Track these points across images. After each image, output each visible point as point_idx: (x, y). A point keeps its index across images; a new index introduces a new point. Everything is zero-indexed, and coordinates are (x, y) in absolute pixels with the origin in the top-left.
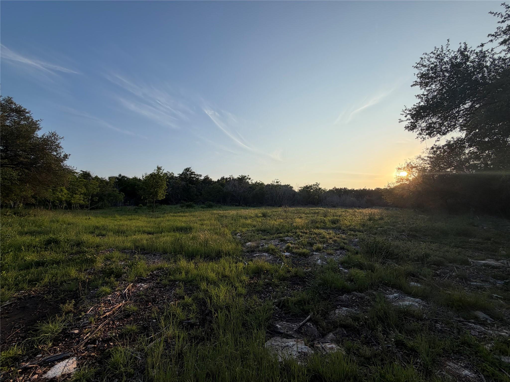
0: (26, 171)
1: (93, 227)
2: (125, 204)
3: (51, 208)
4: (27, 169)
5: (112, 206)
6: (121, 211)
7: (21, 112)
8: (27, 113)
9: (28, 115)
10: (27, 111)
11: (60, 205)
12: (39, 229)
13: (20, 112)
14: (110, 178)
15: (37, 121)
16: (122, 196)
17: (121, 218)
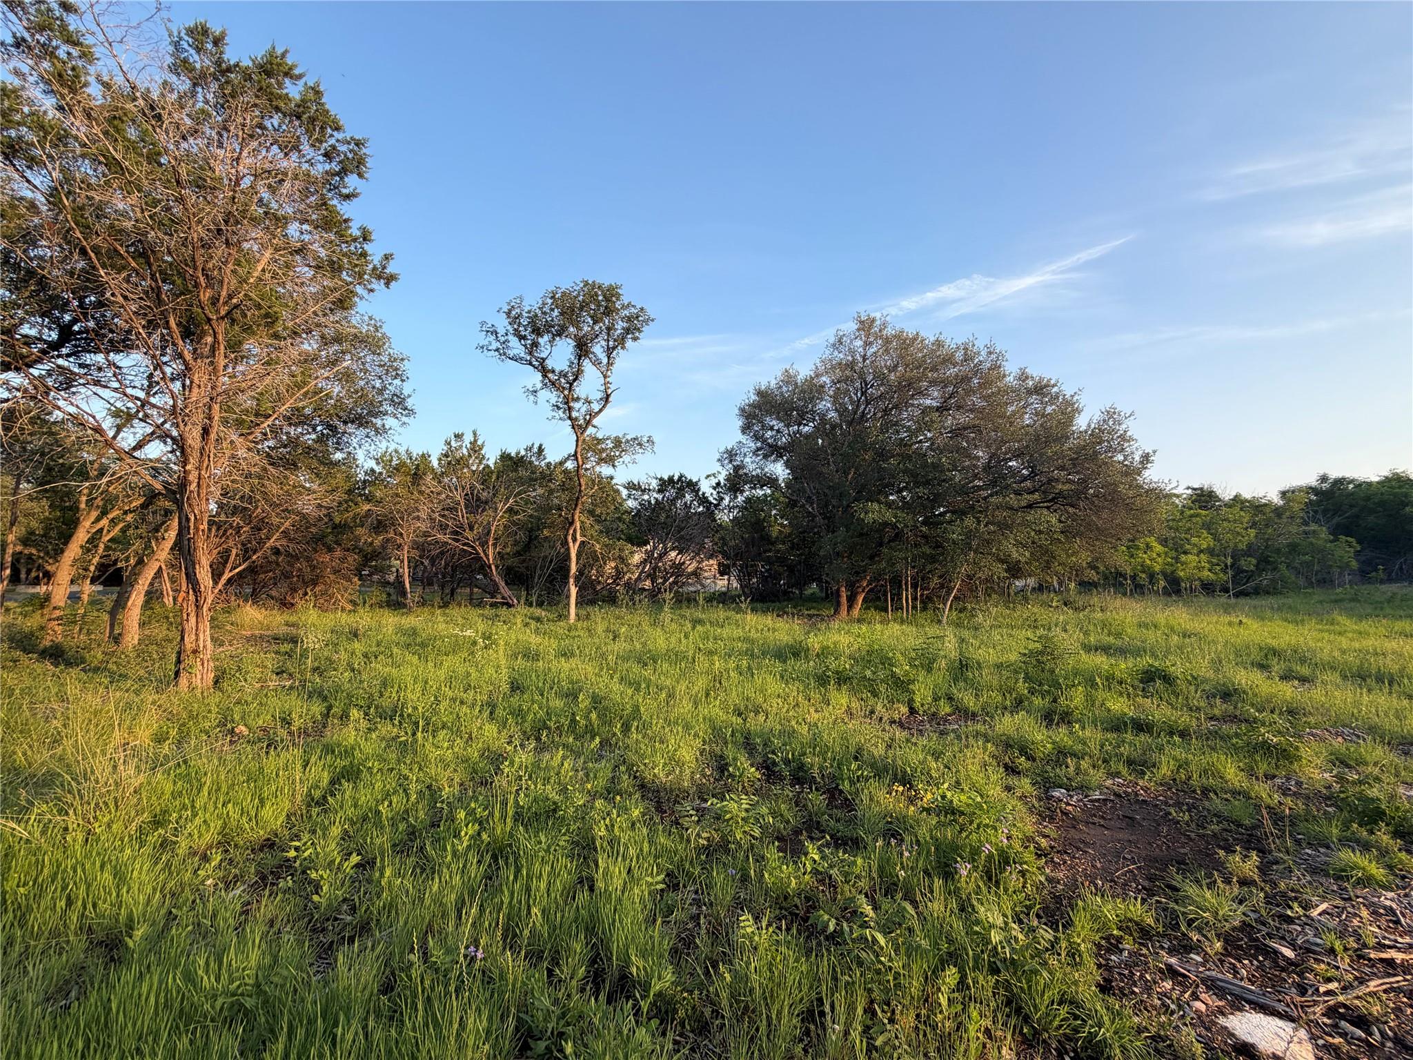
0: (1071, 510)
1: (1261, 648)
2: (1365, 574)
3: (1131, 590)
4: (1072, 506)
5: (1311, 585)
6: (1352, 600)
7: (1042, 389)
8: (1053, 386)
9: (1055, 389)
10: (1052, 382)
11: (1150, 582)
12: (1119, 643)
13: (1040, 389)
14: (1284, 494)
15: (1072, 396)
16: (1346, 551)
17: (1364, 625)
